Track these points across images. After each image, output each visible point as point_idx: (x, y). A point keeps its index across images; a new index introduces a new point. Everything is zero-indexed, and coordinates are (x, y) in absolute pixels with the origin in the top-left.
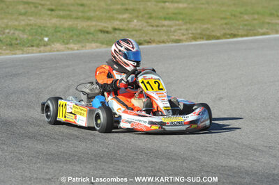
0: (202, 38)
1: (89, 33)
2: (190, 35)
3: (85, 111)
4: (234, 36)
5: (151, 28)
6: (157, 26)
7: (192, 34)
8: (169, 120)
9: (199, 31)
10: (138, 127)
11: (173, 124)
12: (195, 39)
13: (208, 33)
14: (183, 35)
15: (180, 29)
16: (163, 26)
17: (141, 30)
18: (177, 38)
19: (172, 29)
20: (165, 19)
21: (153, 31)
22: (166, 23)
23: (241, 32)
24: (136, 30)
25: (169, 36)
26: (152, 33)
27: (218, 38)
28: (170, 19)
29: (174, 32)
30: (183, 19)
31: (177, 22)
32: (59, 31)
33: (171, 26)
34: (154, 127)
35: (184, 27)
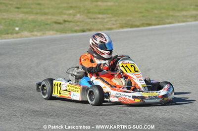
0: (127, 27)
1: (47, 24)
2: (119, 25)
3: (79, 88)
4: (149, 25)
5: (90, 20)
6: (94, 19)
7: (120, 24)
8: (147, 94)
9: (124, 22)
10: (125, 101)
11: (150, 98)
12: (122, 27)
13: (130, 23)
14: (114, 24)
15: (111, 21)
16: (98, 18)
17: (83, 21)
18: (109, 27)
19: (106, 20)
20: (99, 13)
21: (93, 22)
22: (100, 16)
23: (154, 22)
24: (81, 22)
25: (103, 25)
26: (91, 23)
27: (138, 26)
28: (103, 13)
29: (107, 22)
30: (112, 14)
31: (108, 16)
32: (25, 23)
33: (103, 19)
34: (137, 101)
35: (113, 19)
